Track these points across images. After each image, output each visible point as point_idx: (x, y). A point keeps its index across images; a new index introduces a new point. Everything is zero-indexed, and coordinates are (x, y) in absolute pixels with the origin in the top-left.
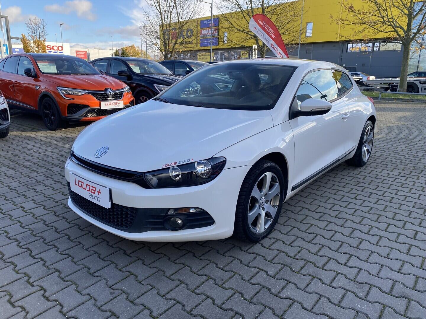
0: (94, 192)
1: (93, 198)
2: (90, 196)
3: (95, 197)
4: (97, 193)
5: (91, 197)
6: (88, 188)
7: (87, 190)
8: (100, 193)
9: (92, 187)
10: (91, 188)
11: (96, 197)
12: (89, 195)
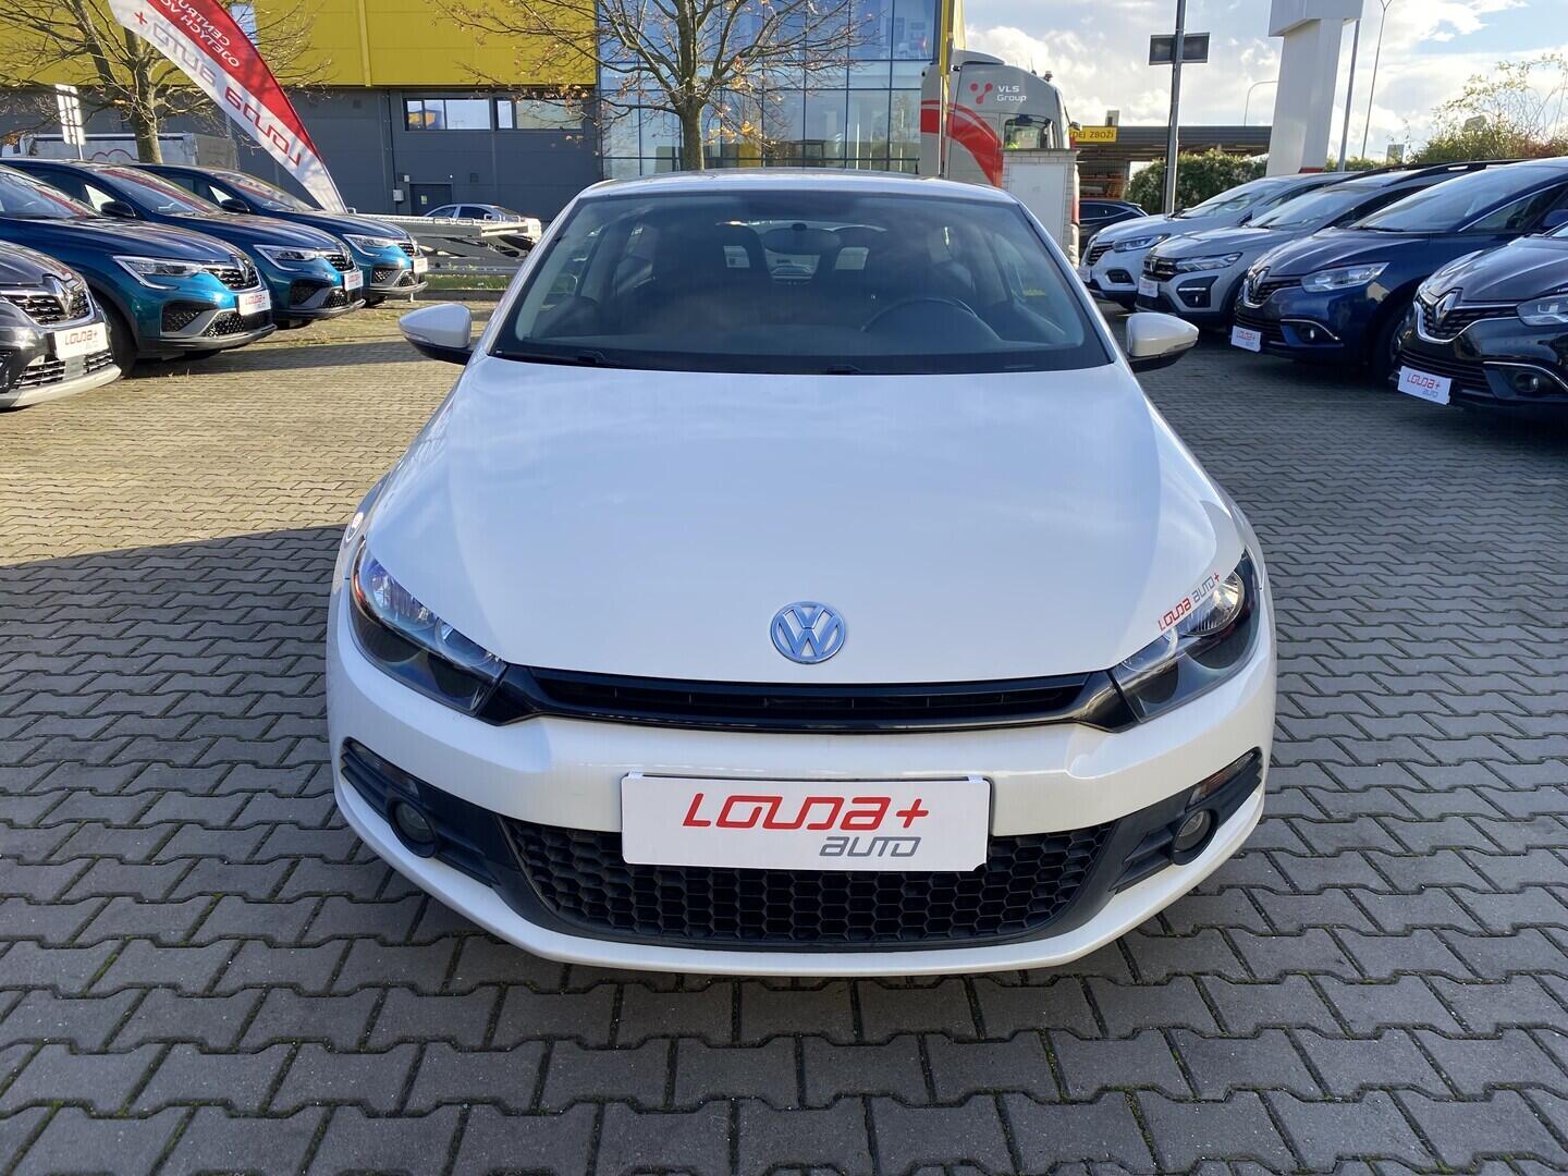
0: (870, 820)
1: (861, 847)
2: (828, 850)
3: (879, 844)
4: (891, 824)
5: (840, 854)
6: (820, 813)
7: (812, 827)
8: (924, 813)
9: (856, 801)
10: (847, 807)
11: (887, 840)
12: (825, 847)
